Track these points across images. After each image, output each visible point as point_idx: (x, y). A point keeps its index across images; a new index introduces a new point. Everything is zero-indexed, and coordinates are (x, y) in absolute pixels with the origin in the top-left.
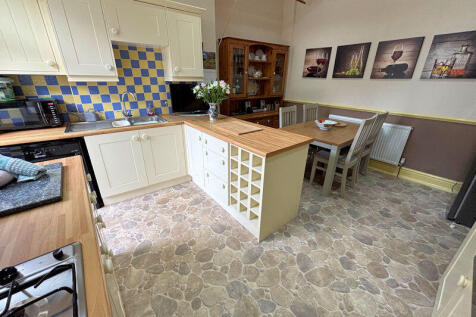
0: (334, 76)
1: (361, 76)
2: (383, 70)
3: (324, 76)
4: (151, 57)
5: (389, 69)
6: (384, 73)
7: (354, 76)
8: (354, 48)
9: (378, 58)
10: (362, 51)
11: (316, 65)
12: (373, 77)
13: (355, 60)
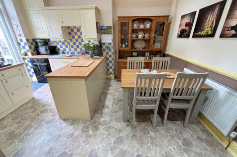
0: (194, 36)
1: (213, 35)
2: (232, 28)
3: (188, 36)
4: (75, 30)
6: (233, 32)
7: (207, 36)
10: (216, 10)
11: (185, 27)
12: (222, 36)
13: (210, 20)
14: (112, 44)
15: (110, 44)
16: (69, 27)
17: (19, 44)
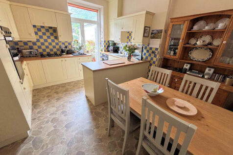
14: (159, 50)
15: (157, 49)
16: (128, 32)
17: (101, 44)
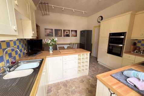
0: (55, 36)
1: (61, 36)
3: (52, 36)
5: (66, 35)
7: (60, 36)
8: (59, 30)
9: (64, 33)
11: (49, 33)
12: (64, 36)
13: (59, 32)
